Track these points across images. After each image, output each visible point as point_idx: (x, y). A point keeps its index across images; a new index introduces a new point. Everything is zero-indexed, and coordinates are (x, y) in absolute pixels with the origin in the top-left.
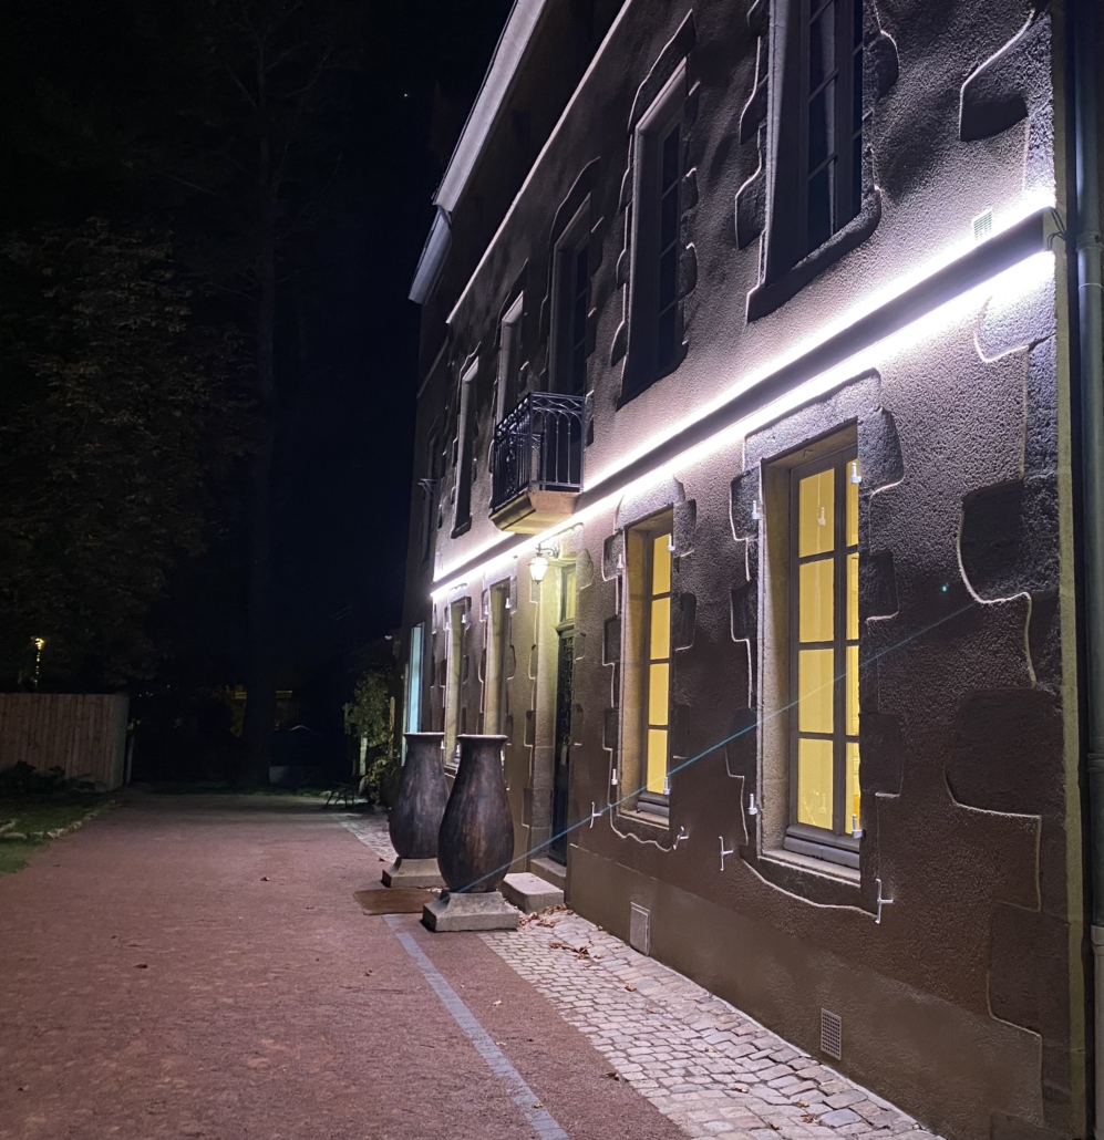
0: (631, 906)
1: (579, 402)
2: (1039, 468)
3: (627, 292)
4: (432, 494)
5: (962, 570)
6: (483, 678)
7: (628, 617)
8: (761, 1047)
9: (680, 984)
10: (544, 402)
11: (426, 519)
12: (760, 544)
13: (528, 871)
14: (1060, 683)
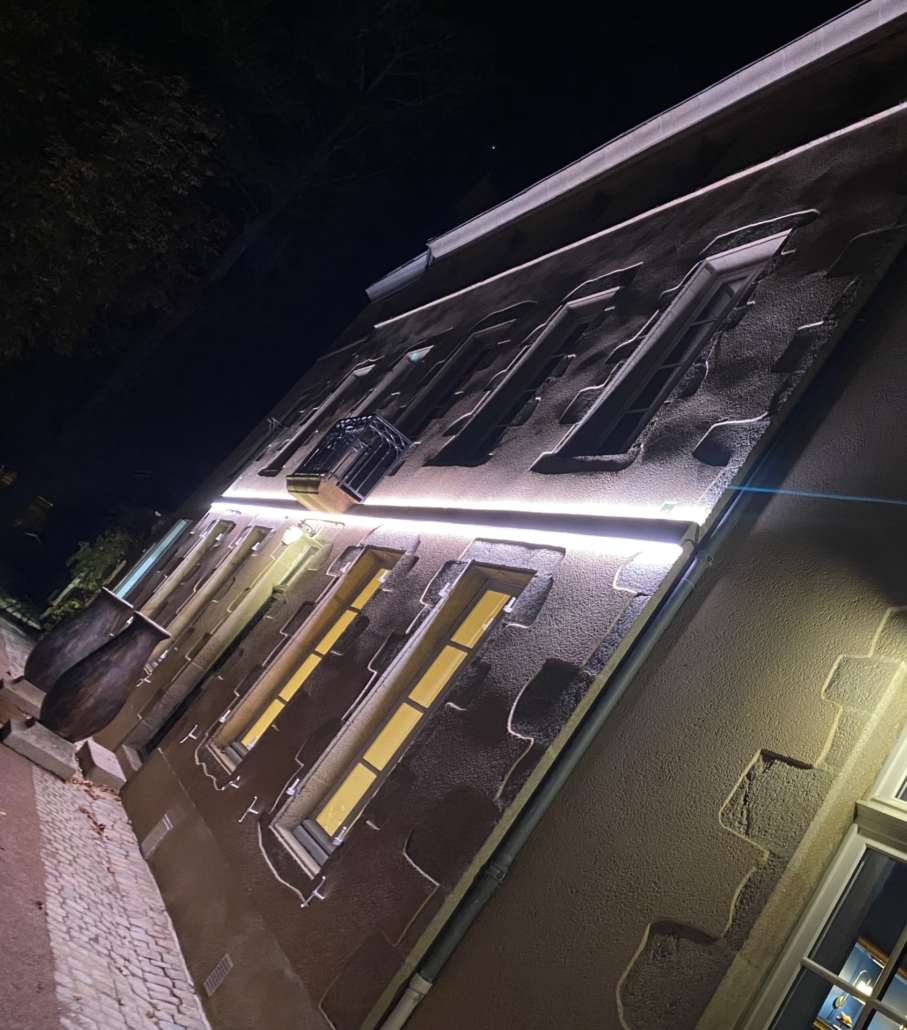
0: (162, 816)
1: (406, 443)
2: (592, 668)
3: (487, 397)
4: (271, 435)
5: (515, 704)
6: (198, 589)
7: (322, 609)
8: (165, 959)
9: (151, 890)
10: (381, 427)
11: (254, 448)
12: (431, 614)
13: (114, 751)
14: (508, 806)
